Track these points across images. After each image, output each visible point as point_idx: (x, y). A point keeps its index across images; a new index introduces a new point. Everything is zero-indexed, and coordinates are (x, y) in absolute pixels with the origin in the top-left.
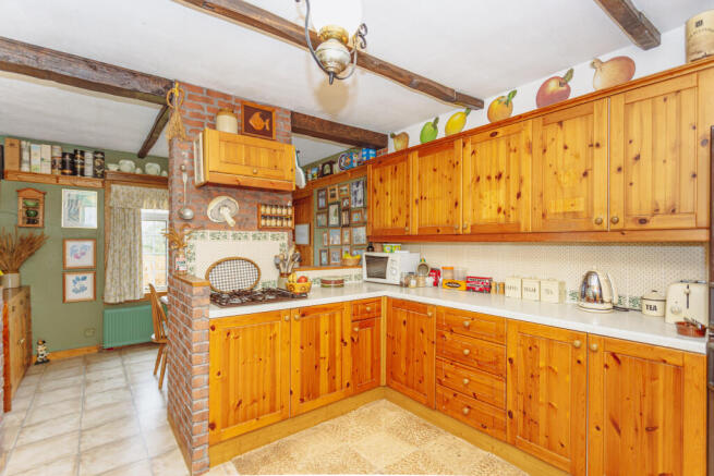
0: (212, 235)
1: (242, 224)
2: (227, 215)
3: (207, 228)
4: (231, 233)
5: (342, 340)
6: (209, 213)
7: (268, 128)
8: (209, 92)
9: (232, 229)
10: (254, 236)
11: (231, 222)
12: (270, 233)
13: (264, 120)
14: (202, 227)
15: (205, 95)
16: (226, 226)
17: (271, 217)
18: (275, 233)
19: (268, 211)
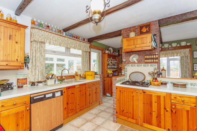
0: (131, 65)
1: (139, 62)
2: (135, 60)
3: (130, 64)
4: (136, 64)
5: (165, 109)
6: (130, 60)
7: (148, 30)
8: (130, 28)
9: (136, 63)
10: (144, 65)
11: (136, 61)
12: (150, 64)
13: (147, 28)
14: (128, 63)
15: (129, 29)
16: (134, 63)
17: (149, 59)
18: (152, 64)
19: (148, 57)
